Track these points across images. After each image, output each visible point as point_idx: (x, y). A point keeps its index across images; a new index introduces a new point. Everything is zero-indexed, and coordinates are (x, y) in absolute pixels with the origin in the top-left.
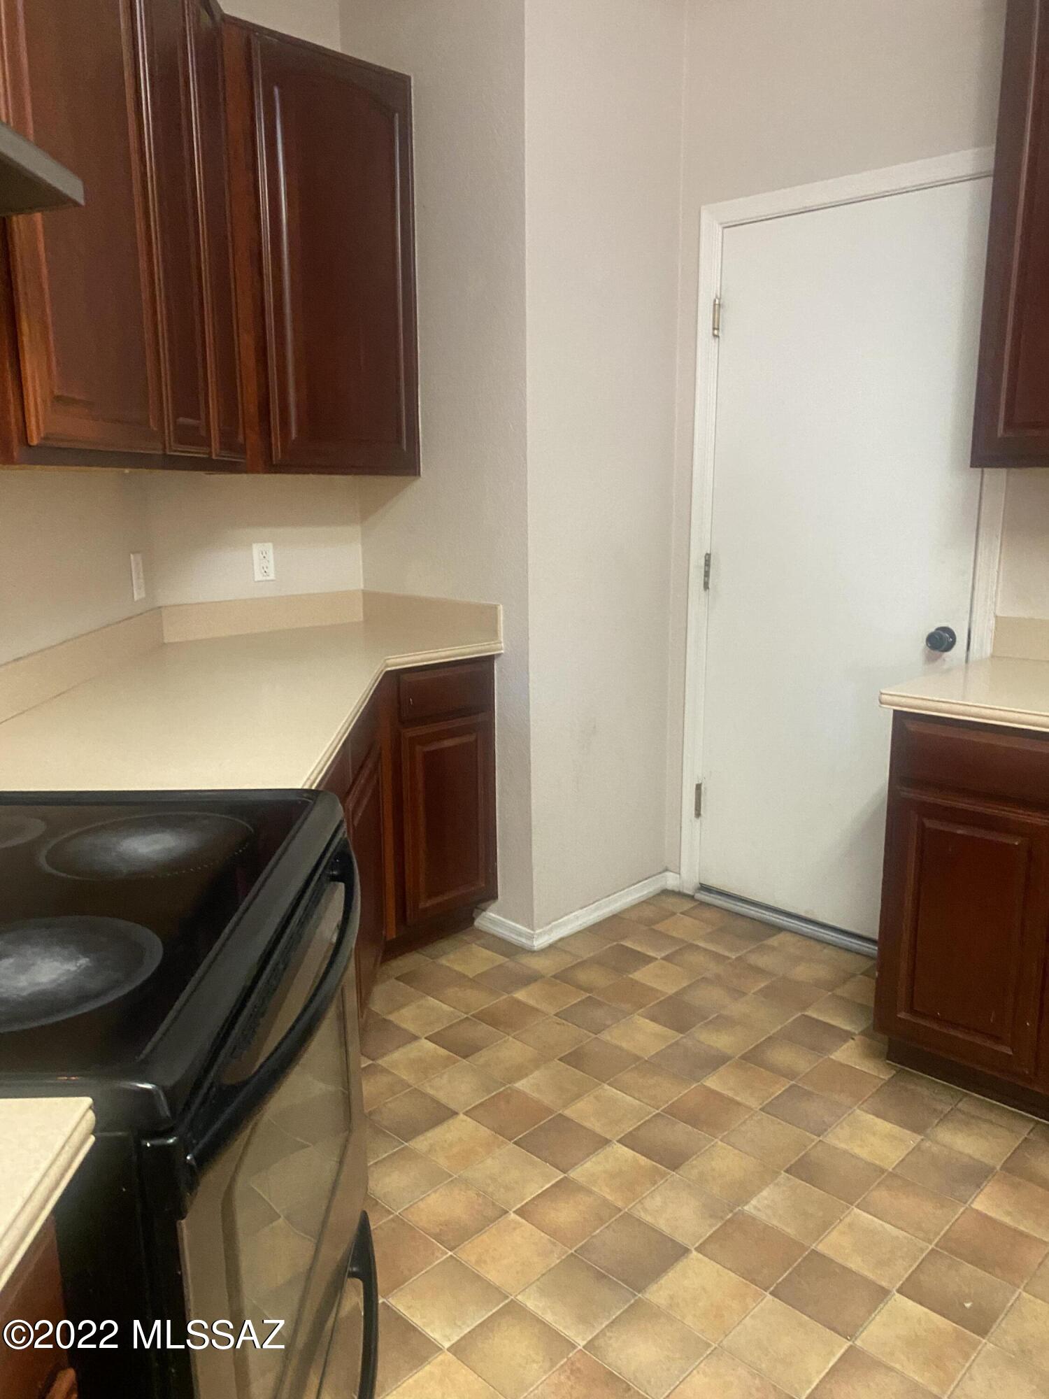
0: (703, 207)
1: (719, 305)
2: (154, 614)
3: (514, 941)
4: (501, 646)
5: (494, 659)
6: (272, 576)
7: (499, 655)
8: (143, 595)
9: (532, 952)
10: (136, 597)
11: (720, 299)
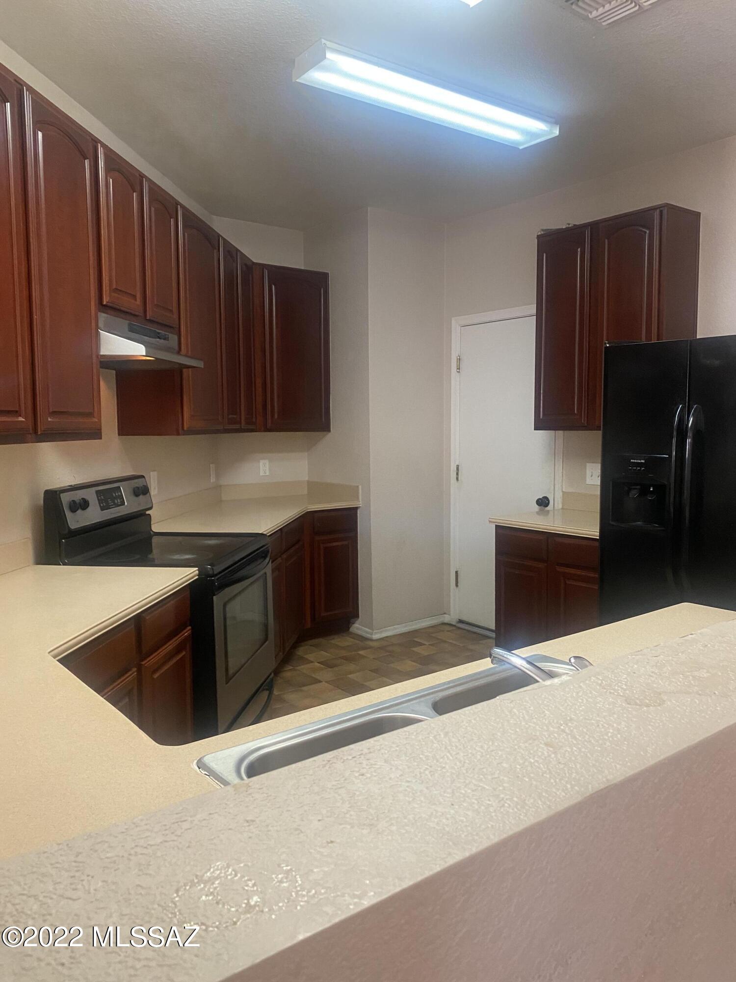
0: (453, 318)
1: (459, 359)
2: (218, 488)
3: (365, 636)
4: (360, 504)
5: (357, 509)
6: (268, 474)
7: (360, 507)
8: (214, 480)
9: (372, 640)
10: (212, 481)
11: (459, 356)
